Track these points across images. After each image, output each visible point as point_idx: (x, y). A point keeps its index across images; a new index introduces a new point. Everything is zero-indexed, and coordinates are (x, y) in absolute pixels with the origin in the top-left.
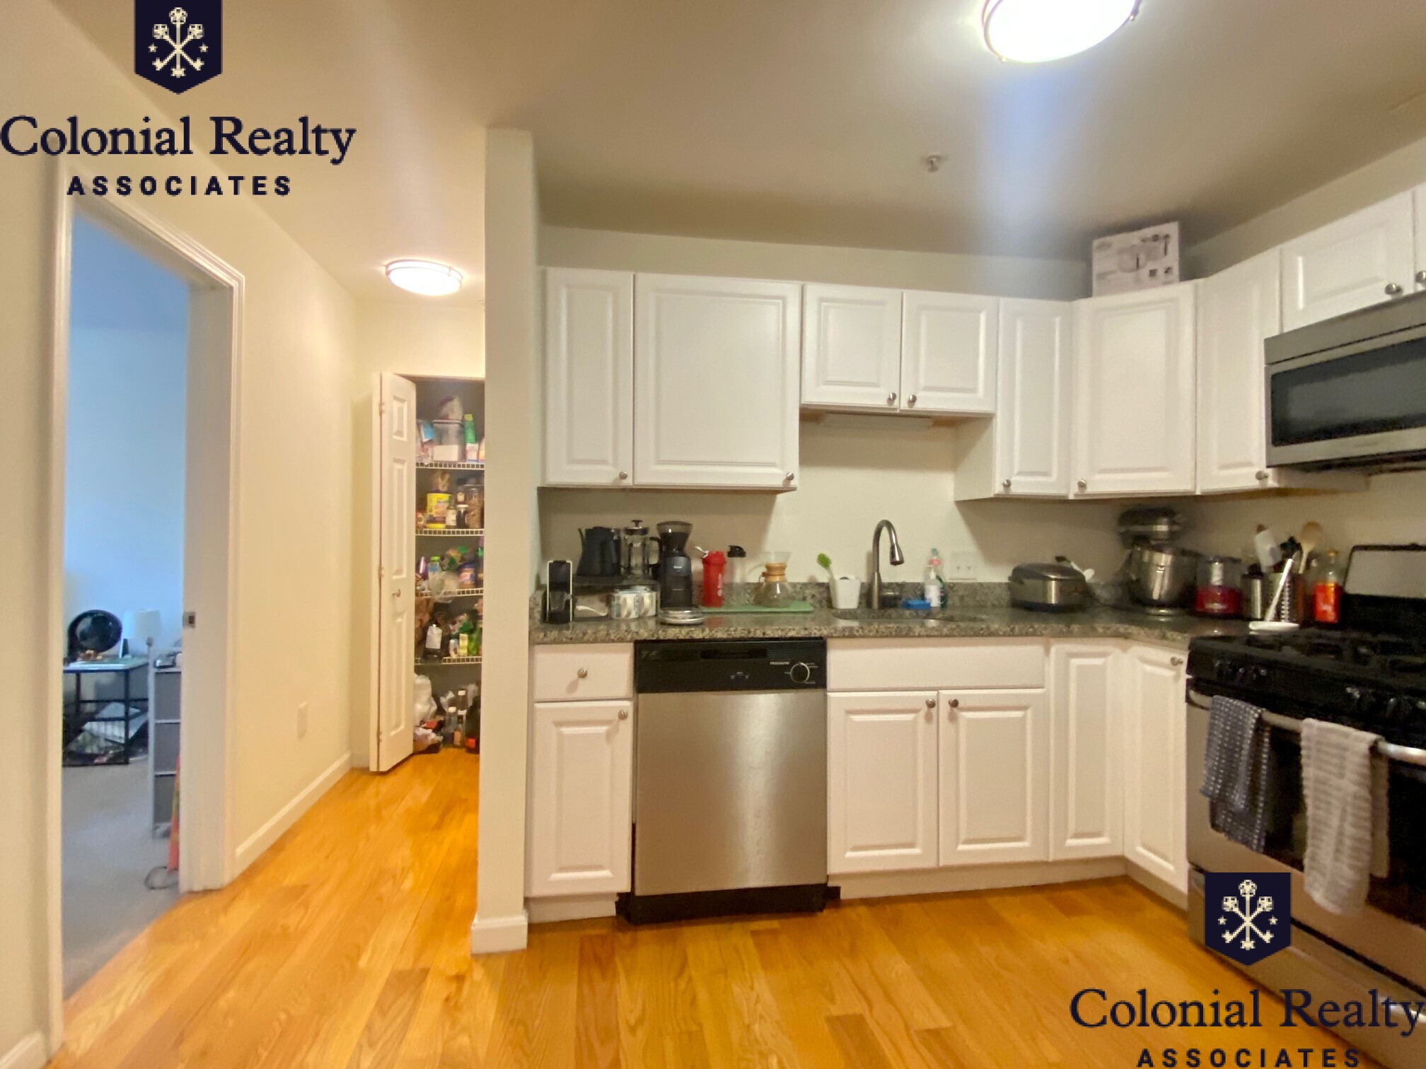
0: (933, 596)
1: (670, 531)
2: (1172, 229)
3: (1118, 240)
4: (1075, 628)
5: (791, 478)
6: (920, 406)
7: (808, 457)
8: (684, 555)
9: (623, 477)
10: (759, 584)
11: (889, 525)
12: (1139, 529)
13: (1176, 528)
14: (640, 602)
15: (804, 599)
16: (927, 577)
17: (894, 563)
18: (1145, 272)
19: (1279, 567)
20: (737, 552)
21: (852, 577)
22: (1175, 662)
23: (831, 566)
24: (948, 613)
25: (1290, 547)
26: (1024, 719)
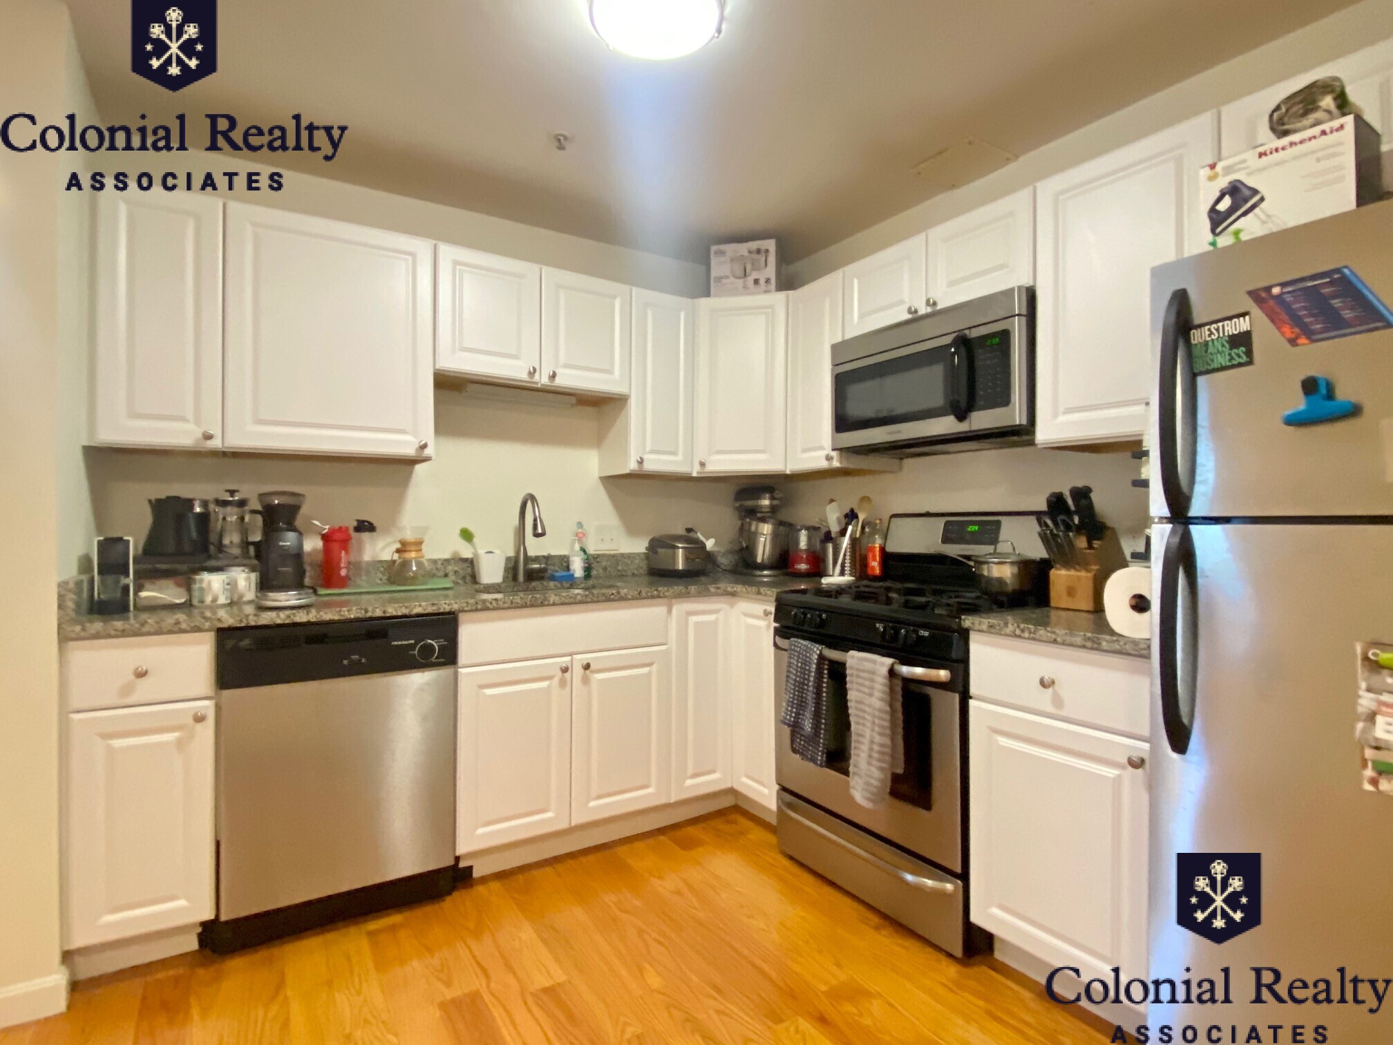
0: (577, 567)
1: (276, 502)
2: (771, 245)
3: (730, 248)
4: (693, 589)
5: (424, 446)
6: (560, 382)
7: (444, 426)
8: (294, 530)
9: (208, 437)
10: (394, 562)
11: (532, 498)
12: (750, 503)
13: (776, 502)
14: (232, 585)
15: (446, 575)
16: (572, 547)
17: (537, 535)
18: (750, 280)
19: (843, 533)
20: (365, 527)
21: (497, 551)
22: (766, 613)
23: (475, 540)
24: (590, 582)
25: (851, 516)
26: (649, 674)
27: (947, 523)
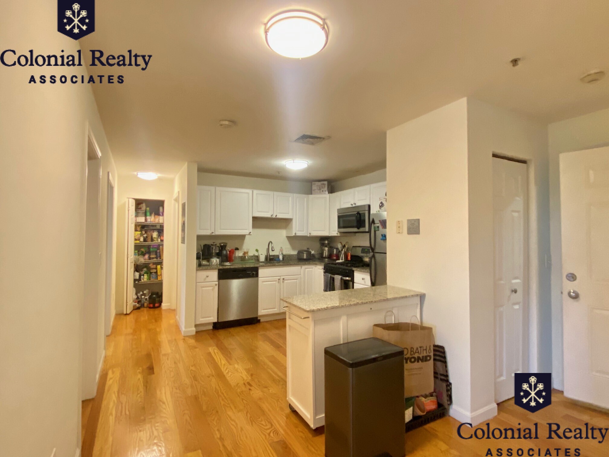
0: (281, 258)
1: (222, 245)
2: (326, 183)
3: (317, 183)
4: (306, 263)
5: (250, 233)
6: (277, 217)
7: (254, 227)
8: (225, 250)
9: (213, 233)
10: (242, 256)
11: (271, 242)
12: (322, 242)
13: (329, 242)
14: (216, 261)
15: (252, 259)
16: (280, 253)
17: (272, 251)
18: (321, 190)
19: (342, 250)
20: (237, 249)
21: (263, 254)
22: (322, 268)
23: (259, 252)
24: (284, 261)
25: (344, 246)
26: (297, 282)
27: (362, 249)
